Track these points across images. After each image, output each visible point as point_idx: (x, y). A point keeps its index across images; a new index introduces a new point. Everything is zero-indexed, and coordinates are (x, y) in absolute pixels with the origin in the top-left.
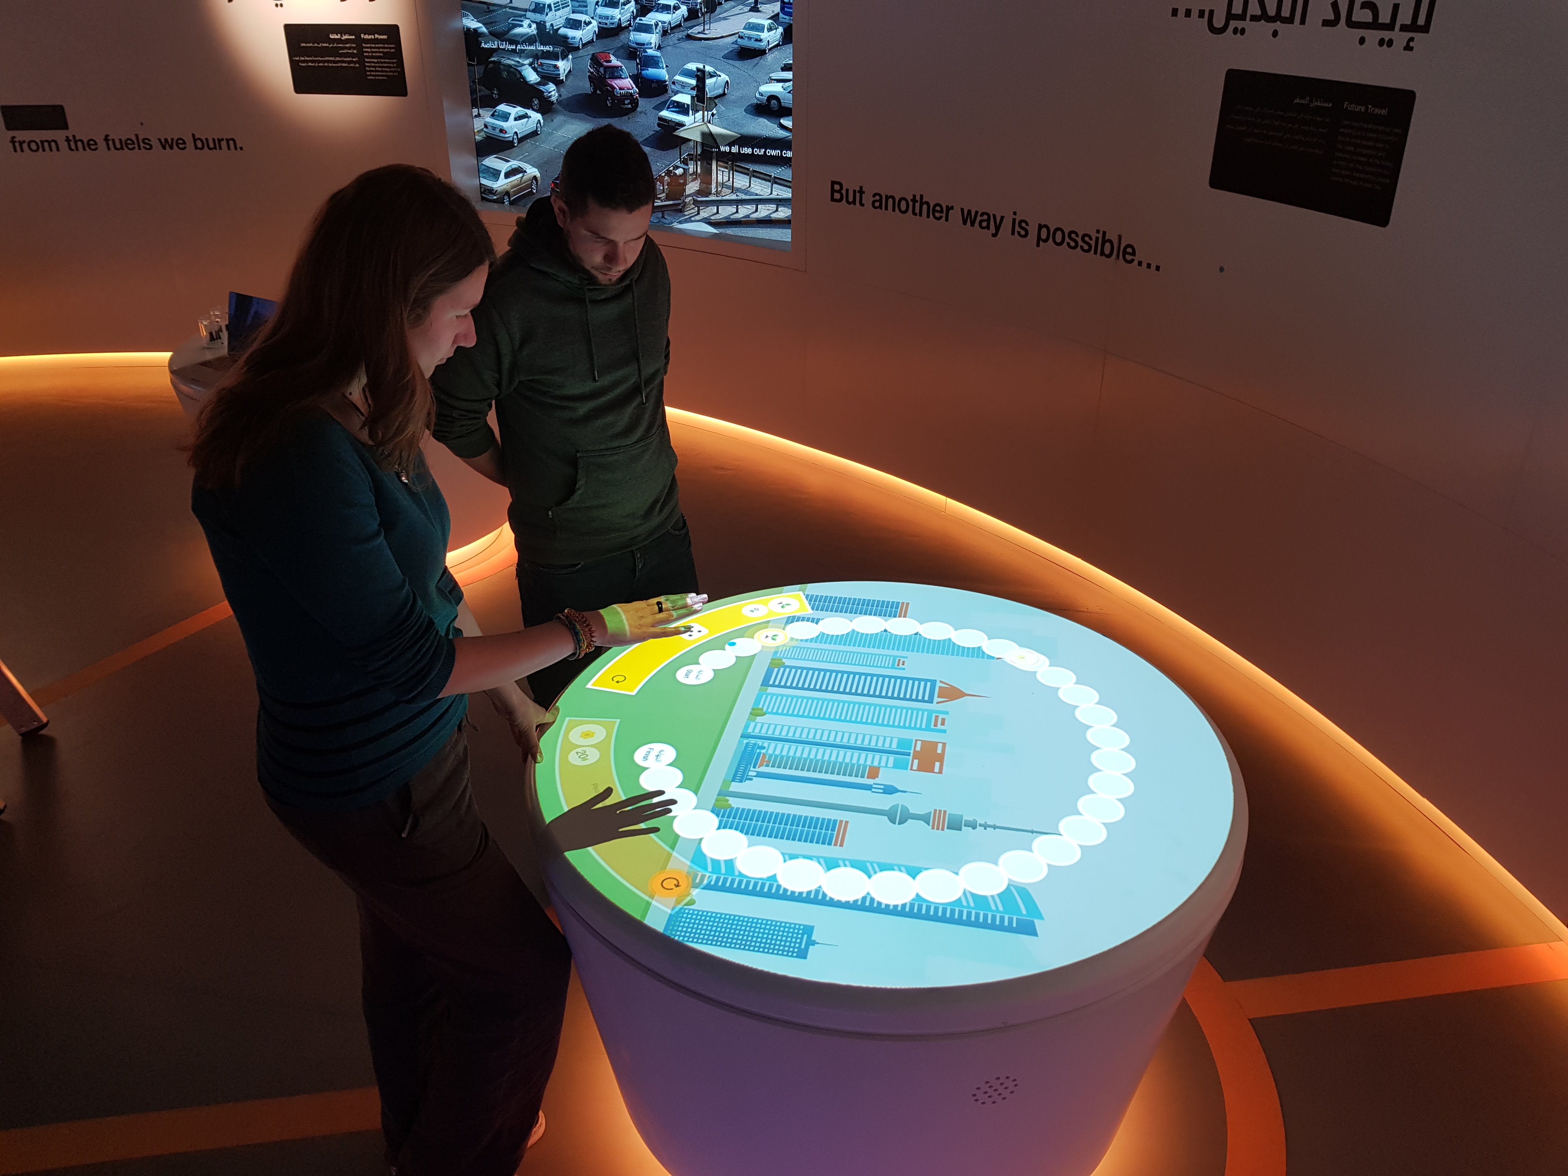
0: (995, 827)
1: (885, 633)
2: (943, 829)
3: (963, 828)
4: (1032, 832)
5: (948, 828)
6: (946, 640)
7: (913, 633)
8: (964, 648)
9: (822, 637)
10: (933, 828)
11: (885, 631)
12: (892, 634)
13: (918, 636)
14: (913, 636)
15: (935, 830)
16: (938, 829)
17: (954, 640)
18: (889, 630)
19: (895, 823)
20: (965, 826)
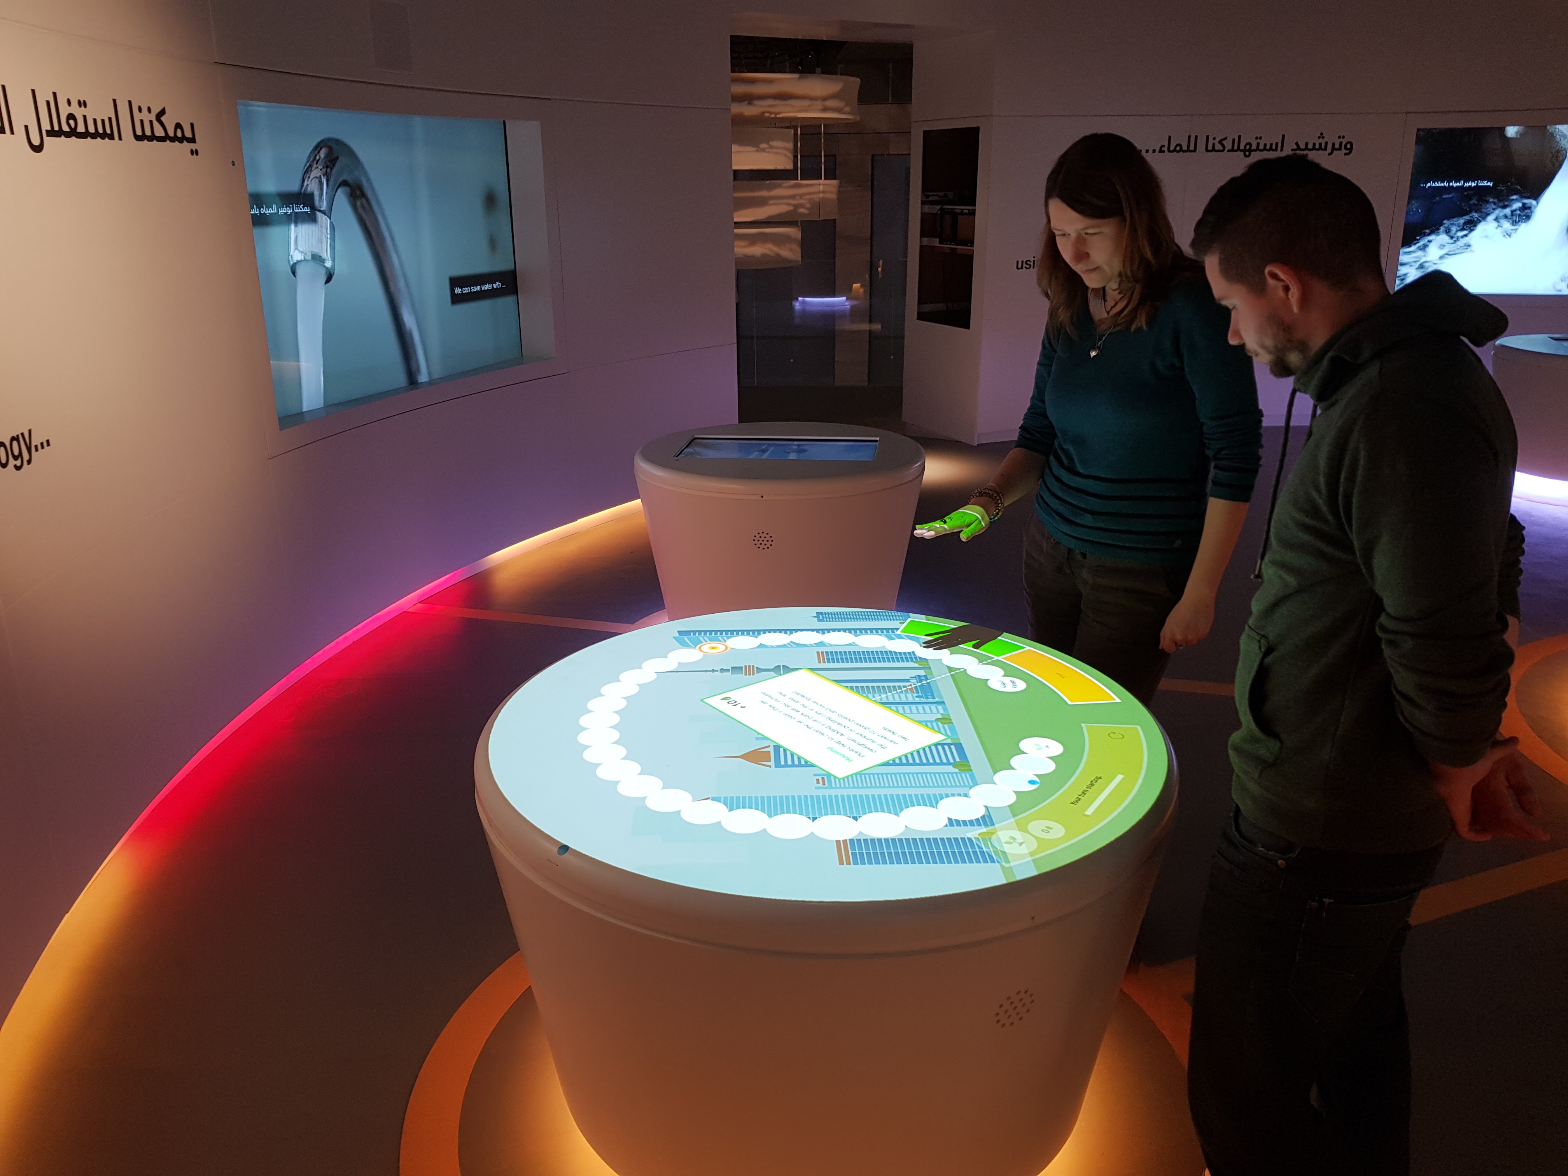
0: (706, 671)
1: (855, 815)
2: (746, 666)
3: (730, 669)
4: (677, 672)
5: (742, 667)
6: (774, 815)
7: (818, 819)
8: (750, 807)
9: (933, 802)
10: (753, 666)
11: (856, 819)
12: (845, 814)
13: (811, 816)
14: (817, 816)
15: (751, 665)
16: (749, 666)
17: (765, 816)
18: (851, 819)
19: (783, 666)
20: (729, 670)
